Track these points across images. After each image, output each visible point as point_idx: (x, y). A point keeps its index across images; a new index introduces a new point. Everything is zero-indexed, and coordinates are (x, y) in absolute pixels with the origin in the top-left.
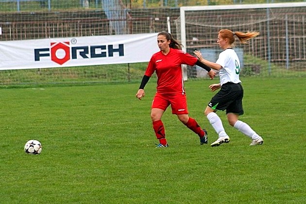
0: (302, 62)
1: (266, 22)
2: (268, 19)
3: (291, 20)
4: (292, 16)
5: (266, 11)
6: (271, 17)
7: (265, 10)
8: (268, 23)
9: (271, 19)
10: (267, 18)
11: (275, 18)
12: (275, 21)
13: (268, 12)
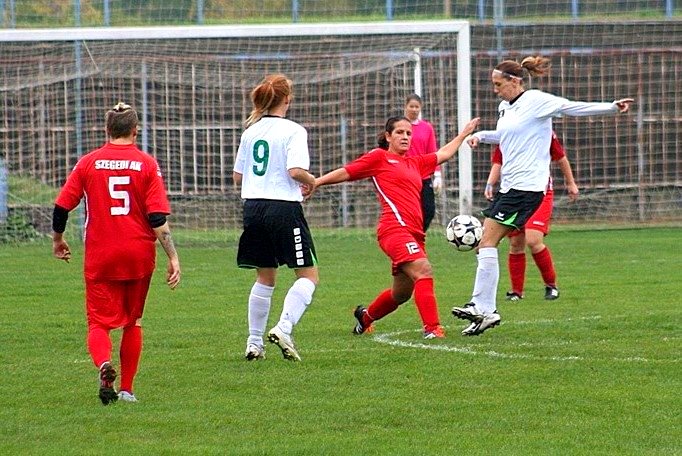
0: (176, 203)
1: (71, 82)
2: (78, 75)
3: (155, 78)
4: (159, 64)
5: (69, 51)
6: (85, 67)
7: (69, 45)
8: (78, 85)
9: (86, 74)
10: (73, 70)
11: (98, 70)
12: (96, 80)
13: (78, 53)
